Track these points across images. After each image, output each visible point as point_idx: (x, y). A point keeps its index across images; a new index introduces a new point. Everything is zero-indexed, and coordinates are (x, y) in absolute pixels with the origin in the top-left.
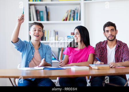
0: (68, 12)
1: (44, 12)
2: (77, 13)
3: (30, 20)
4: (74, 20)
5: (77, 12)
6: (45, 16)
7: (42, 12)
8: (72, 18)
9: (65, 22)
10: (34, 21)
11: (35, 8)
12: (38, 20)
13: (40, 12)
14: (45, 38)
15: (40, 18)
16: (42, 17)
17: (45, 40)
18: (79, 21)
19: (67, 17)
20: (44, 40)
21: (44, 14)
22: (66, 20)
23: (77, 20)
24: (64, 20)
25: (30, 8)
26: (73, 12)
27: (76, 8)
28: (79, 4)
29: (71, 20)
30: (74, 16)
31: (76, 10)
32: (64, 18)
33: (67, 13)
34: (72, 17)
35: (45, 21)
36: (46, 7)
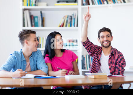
0: (65, 18)
1: (39, 17)
2: (75, 19)
3: (24, 26)
4: (71, 26)
5: (74, 17)
6: (40, 22)
7: (37, 17)
8: (68, 25)
9: (61, 28)
10: (28, 26)
11: (30, 13)
12: (32, 26)
13: (34, 18)
14: (40, 45)
15: (35, 24)
16: (37, 23)
17: (40, 48)
18: (76, 27)
19: (63, 23)
20: (39, 47)
21: (39, 19)
22: (63, 26)
23: (74, 26)
24: (60, 26)
25: (24, 13)
26: (70, 18)
27: (73, 14)
28: (77, 9)
30: (71, 22)
31: (73, 16)
32: (61, 24)
33: (63, 18)
34: (69, 23)
35: (40, 27)
36: (41, 12)
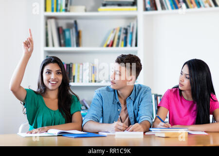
0: (115, 31)
2: (132, 33)
3: (47, 45)
4: (126, 45)
5: (131, 31)
6: (74, 40)
7: (69, 30)
8: (122, 43)
9: (110, 49)
10: (53, 46)
11: (57, 24)
12: (61, 45)
13: (64, 31)
14: (74, 77)
15: (65, 42)
16: (69, 40)
17: (74, 82)
18: (134, 48)
19: (112, 40)
20: (72, 80)
21: (73, 34)
22: (112, 46)
23: (131, 46)
24: (108, 46)
25: (46, 24)
26: (124, 31)
27: (129, 24)
29: (121, 46)
30: (126, 38)
31: (129, 28)
32: (108, 42)
33: (113, 32)
34: (122, 40)
35: (74, 46)
36: (75, 22)
